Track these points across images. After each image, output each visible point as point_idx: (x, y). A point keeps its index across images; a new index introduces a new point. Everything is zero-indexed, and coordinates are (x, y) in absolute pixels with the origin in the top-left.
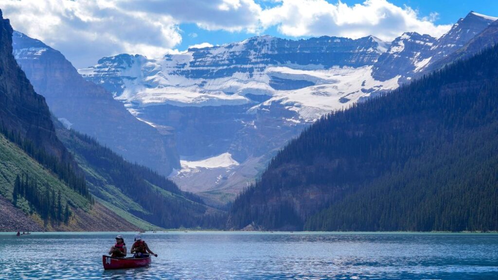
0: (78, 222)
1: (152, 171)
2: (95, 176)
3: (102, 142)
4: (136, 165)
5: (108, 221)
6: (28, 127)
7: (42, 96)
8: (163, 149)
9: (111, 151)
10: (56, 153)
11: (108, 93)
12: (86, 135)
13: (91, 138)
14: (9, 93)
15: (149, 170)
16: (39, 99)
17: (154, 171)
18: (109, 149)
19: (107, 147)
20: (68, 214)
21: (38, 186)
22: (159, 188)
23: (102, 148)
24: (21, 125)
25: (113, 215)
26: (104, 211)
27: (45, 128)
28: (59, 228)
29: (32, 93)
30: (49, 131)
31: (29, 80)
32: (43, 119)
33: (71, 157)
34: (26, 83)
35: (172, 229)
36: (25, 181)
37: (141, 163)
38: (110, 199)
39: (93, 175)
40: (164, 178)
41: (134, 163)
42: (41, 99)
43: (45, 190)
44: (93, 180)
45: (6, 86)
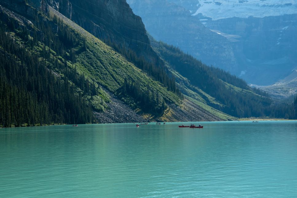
0: (172, 114)
1: (225, 71)
2: (181, 77)
3: (185, 50)
4: (212, 67)
5: (195, 113)
6: (129, 41)
7: (139, 17)
8: (232, 53)
9: (192, 57)
10: (151, 60)
11: (186, 11)
12: (172, 46)
13: (176, 48)
14: (115, 15)
15: (223, 71)
16: (137, 20)
17: (227, 71)
18: (190, 56)
19: (189, 54)
20: (164, 108)
21: (141, 86)
22: (232, 86)
23: (185, 55)
24: (124, 40)
25: (199, 108)
26: (192, 105)
27: (142, 41)
28: (158, 119)
29: (131, 15)
30: (146, 44)
31: (129, 5)
32: (140, 35)
33: (163, 63)
34: (127, 7)
35: (245, 119)
36: (131, 83)
37: (215, 65)
38: (193, 95)
39: (179, 77)
40: (235, 77)
41: (210, 66)
42: (138, 19)
43: (147, 90)
44: (178, 80)
45: (112, 10)
